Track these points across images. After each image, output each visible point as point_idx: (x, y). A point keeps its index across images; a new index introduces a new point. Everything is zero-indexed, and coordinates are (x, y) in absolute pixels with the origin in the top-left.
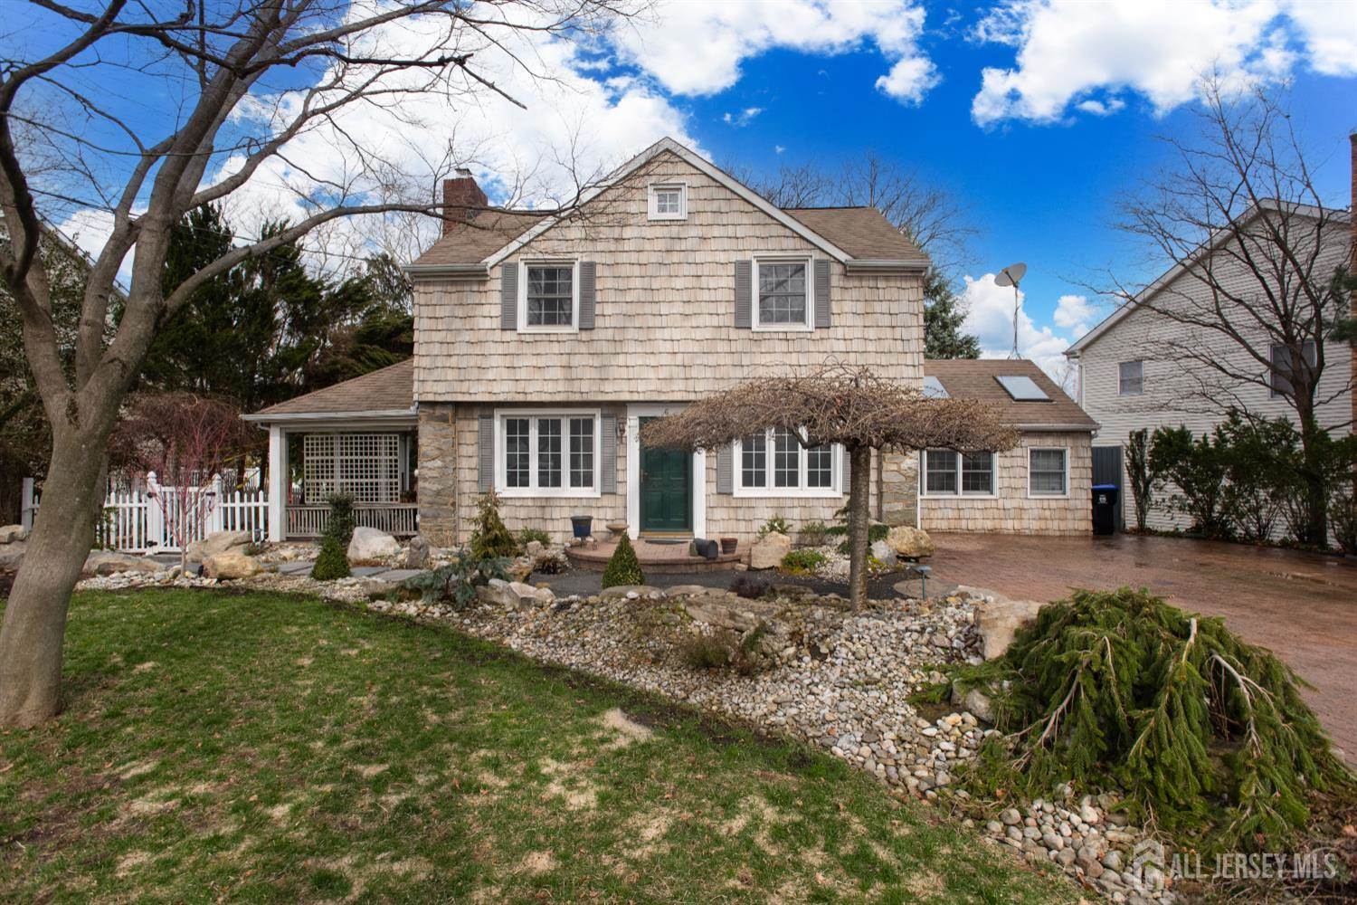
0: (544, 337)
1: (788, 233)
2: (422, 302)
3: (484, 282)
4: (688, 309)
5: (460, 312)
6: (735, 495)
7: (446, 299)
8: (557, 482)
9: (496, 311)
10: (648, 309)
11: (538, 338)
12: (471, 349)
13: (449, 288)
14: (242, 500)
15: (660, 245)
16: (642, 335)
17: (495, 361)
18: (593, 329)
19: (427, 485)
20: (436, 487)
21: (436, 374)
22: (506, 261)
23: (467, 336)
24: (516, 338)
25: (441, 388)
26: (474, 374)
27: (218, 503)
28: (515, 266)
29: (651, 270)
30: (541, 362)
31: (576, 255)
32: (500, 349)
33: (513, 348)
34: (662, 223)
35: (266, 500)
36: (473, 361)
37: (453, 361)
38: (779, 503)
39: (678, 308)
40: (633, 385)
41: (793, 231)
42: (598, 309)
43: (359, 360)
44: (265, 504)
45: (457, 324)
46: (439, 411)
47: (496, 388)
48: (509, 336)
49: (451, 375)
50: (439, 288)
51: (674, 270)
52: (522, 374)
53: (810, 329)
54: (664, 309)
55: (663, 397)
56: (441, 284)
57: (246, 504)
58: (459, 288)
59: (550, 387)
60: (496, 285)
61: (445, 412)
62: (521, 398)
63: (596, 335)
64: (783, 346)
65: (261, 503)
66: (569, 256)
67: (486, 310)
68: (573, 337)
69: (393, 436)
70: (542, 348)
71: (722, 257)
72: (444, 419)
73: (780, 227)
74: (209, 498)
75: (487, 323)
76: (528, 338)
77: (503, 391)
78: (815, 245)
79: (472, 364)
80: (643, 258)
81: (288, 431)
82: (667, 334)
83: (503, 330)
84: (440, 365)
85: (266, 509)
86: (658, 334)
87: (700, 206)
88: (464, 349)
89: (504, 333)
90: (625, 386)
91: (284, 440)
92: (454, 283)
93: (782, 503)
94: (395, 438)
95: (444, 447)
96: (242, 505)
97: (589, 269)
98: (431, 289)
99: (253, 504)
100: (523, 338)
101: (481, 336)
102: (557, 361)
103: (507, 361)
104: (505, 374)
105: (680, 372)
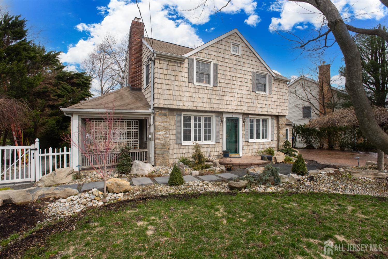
0: (202, 87)
1: (263, 66)
2: (159, 67)
3: (183, 63)
4: (241, 84)
5: (174, 73)
6: (249, 142)
7: (168, 67)
8: (200, 139)
9: (186, 75)
10: (231, 82)
11: (200, 87)
12: (178, 89)
13: (169, 64)
14: (53, 151)
15: (235, 62)
16: (229, 90)
17: (186, 94)
18: (217, 86)
19: (159, 141)
20: (162, 142)
21: (164, 97)
22: (189, 57)
23: (177, 83)
24: (193, 86)
25: (166, 102)
26: (179, 98)
27: (38, 154)
28: (193, 60)
29: (232, 70)
30: (201, 96)
31: (212, 60)
32: (187, 89)
33: (192, 90)
34: (235, 55)
35: (68, 150)
36: (178, 93)
37: (171, 92)
38: (258, 144)
39: (238, 83)
40: (228, 107)
41: (264, 66)
42: (218, 80)
43: (58, 88)
44: (68, 153)
45: (173, 78)
46: (163, 112)
47: (186, 104)
48: (191, 85)
49: (171, 97)
50: (165, 63)
51: (238, 71)
52: (195, 100)
53: (267, 94)
54: (235, 83)
55: (236, 111)
56: (166, 61)
57: (56, 154)
58: (173, 64)
59: (204, 105)
60: (186, 65)
61: (165, 112)
62: (195, 108)
63: (218, 88)
64: (262, 98)
65: (65, 153)
66: (209, 60)
67: (183, 74)
68: (211, 88)
69: (136, 121)
70: (201, 91)
71: (249, 70)
72: (165, 115)
73: (261, 64)
74: (33, 152)
75: (183, 79)
76: (197, 87)
77: (189, 105)
78: (268, 71)
79: (178, 94)
80: (230, 65)
81: (82, 117)
82: (236, 91)
83: (189, 82)
84: (166, 93)
85: (68, 156)
86: (234, 91)
87: (244, 53)
88: (175, 88)
89: (189, 84)
90: (225, 107)
91: (81, 122)
92: (171, 62)
93: (259, 144)
94: (137, 122)
95: (166, 126)
96: (54, 154)
97: (216, 66)
98: (162, 62)
99: (60, 153)
100: (196, 86)
101: (181, 84)
102: (206, 96)
103: (191, 94)
104: (190, 99)
105: (239, 103)
